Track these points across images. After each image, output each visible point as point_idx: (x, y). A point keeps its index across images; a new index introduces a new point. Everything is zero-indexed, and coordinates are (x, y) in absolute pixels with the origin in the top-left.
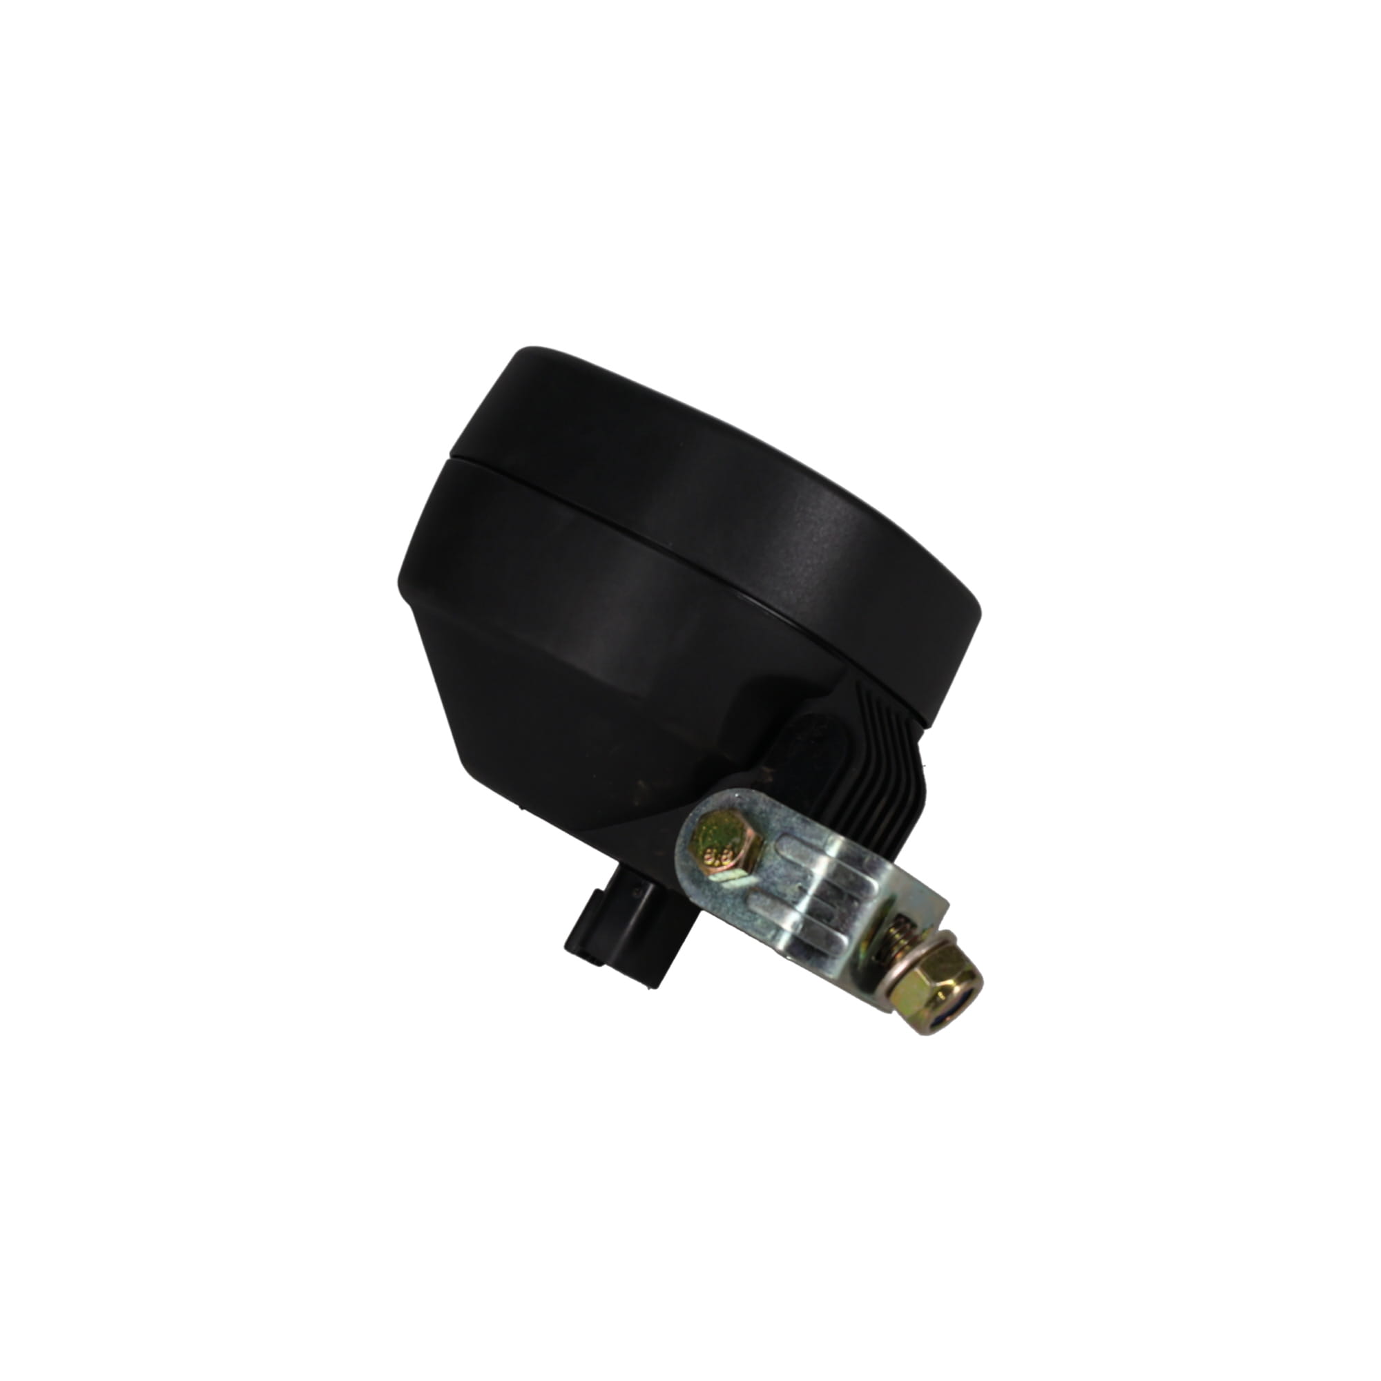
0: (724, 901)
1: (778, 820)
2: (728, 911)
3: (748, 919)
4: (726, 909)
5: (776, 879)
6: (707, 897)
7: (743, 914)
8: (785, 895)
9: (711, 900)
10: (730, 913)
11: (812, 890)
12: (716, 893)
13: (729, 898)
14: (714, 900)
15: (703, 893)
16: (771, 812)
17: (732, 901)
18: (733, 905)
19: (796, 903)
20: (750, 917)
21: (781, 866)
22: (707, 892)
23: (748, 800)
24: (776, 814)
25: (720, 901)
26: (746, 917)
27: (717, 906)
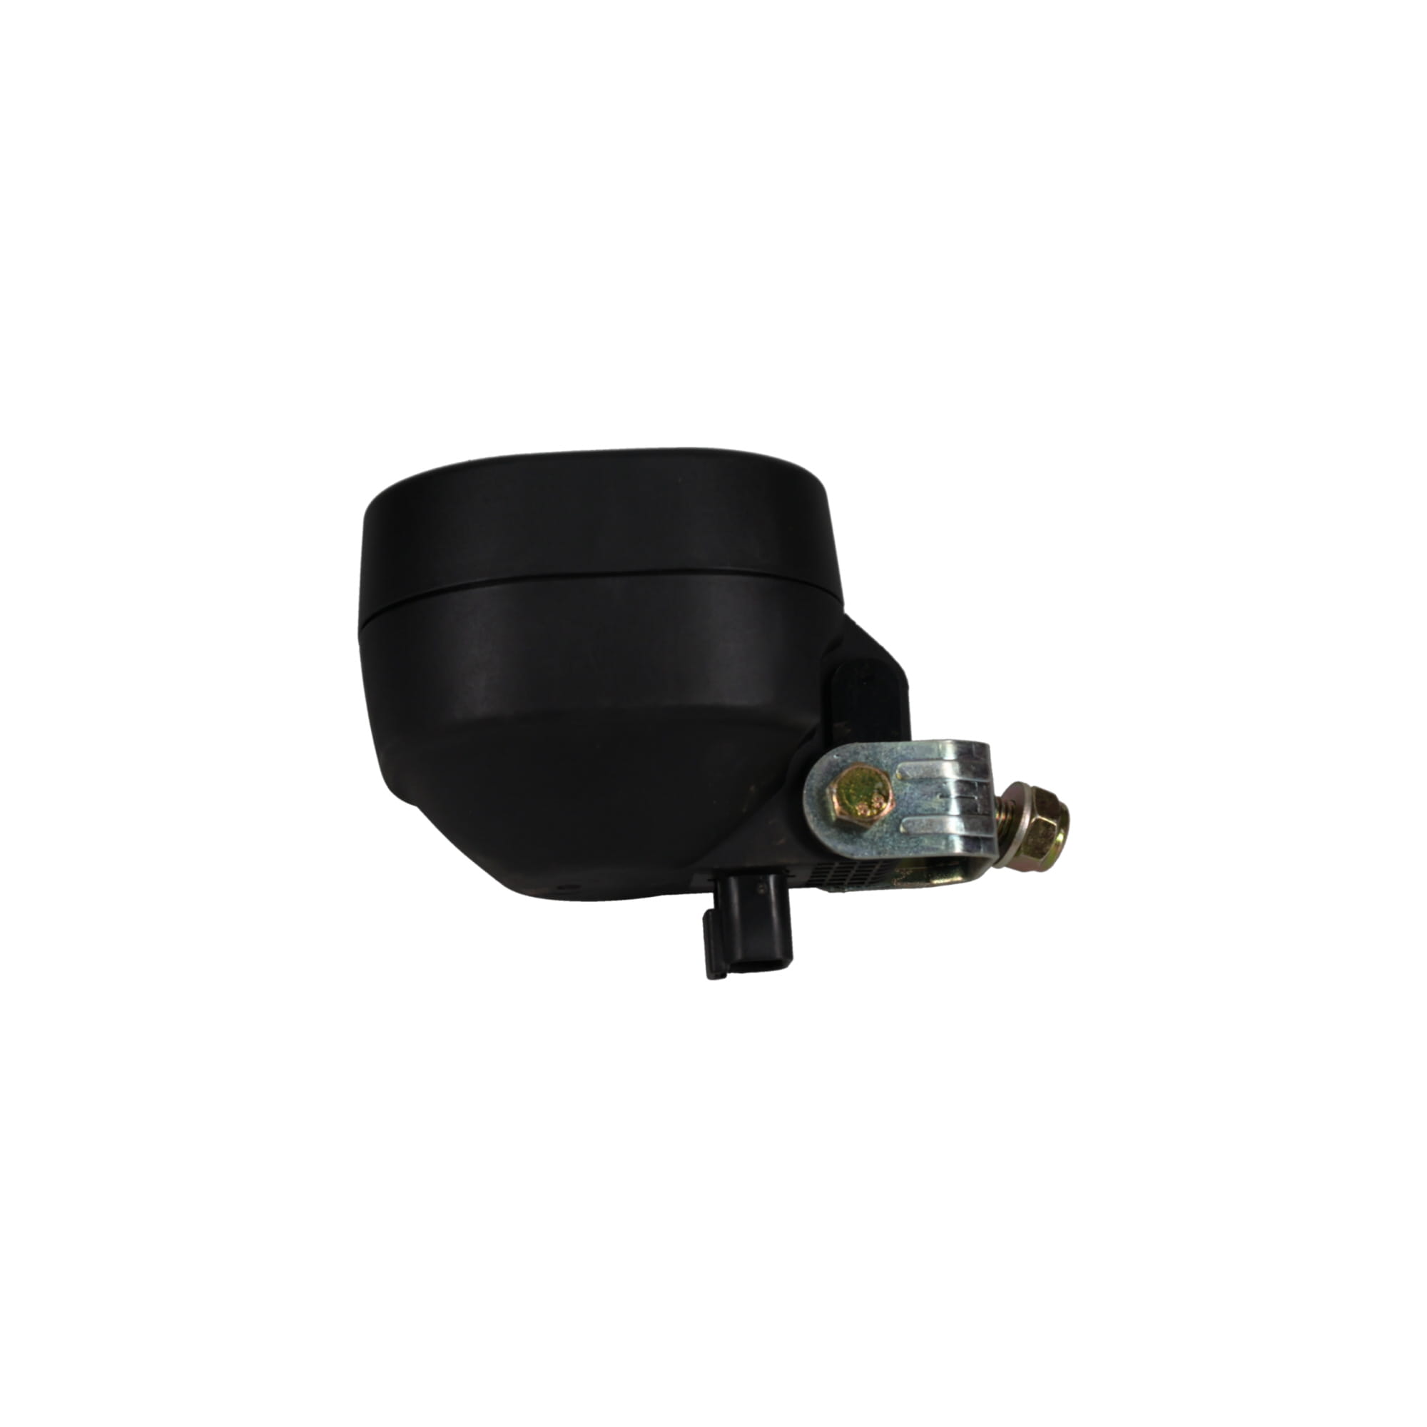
0: (884, 842)
1: (886, 756)
2: (893, 847)
3: (915, 844)
4: (890, 847)
5: (917, 801)
6: (867, 848)
7: (908, 842)
8: (934, 809)
9: (872, 848)
10: (896, 848)
11: (954, 793)
12: (873, 840)
13: (887, 838)
14: (874, 846)
15: (862, 846)
16: (875, 753)
17: (892, 839)
18: (894, 841)
19: (947, 809)
20: (916, 842)
21: (913, 789)
22: (864, 844)
23: (848, 754)
24: (881, 752)
25: (881, 844)
26: (912, 844)
27: (881, 849)
